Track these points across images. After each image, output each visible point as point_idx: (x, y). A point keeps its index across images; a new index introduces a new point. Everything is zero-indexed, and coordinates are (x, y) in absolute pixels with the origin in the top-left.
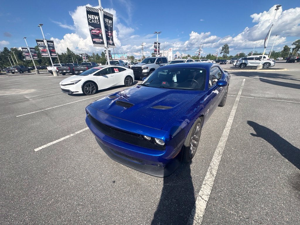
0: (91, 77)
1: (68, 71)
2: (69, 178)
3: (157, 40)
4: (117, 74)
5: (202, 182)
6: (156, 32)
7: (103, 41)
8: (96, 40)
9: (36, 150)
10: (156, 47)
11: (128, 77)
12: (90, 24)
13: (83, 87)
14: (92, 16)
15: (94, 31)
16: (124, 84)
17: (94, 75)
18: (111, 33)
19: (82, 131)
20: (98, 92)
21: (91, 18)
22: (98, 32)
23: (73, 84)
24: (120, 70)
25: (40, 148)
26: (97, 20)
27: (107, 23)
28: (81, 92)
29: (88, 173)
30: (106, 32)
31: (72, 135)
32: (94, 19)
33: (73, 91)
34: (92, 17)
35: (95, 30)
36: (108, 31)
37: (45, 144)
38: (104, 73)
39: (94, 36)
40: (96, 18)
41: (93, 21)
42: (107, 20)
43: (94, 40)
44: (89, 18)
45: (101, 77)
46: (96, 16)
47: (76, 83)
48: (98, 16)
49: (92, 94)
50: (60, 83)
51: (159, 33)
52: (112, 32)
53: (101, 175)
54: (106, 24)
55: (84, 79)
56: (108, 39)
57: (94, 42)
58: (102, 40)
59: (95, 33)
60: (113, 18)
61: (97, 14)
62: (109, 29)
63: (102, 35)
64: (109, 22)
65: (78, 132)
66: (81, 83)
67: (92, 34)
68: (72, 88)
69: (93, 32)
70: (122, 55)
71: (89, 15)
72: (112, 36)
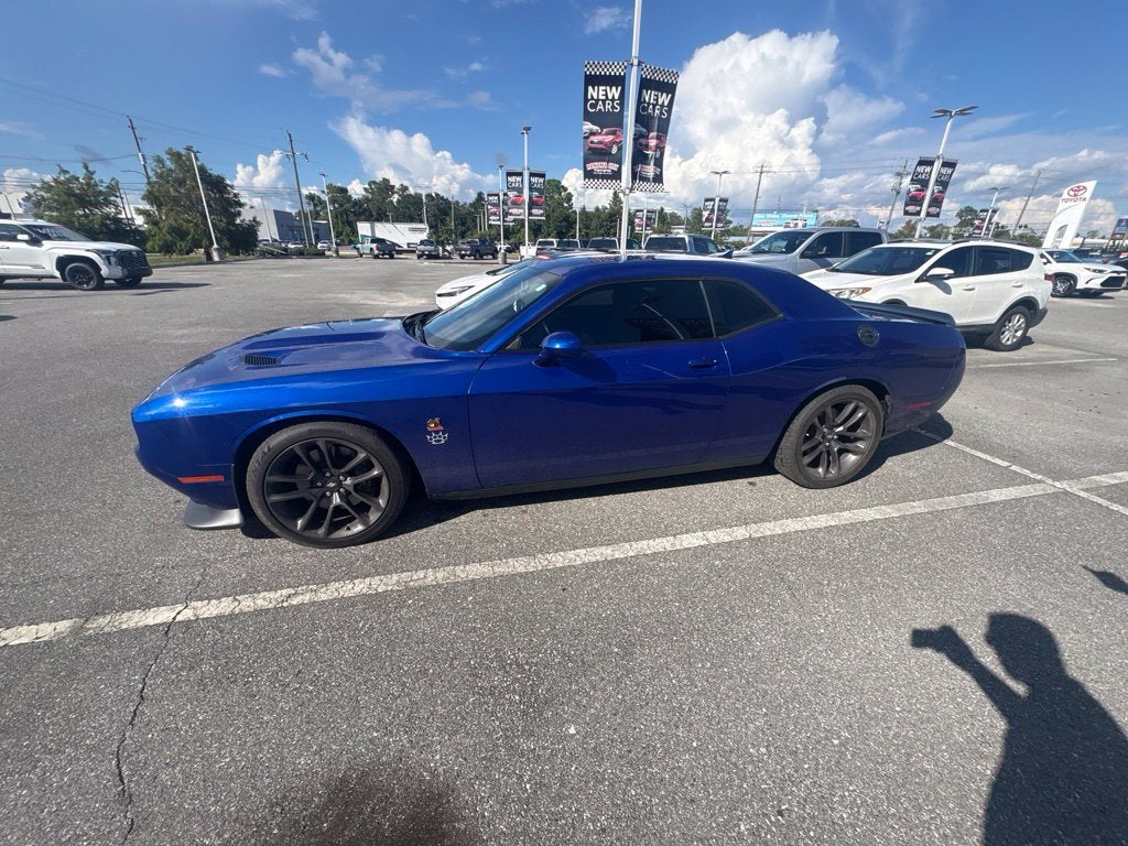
3: (942, 150)
6: (945, 112)
7: (620, 169)
8: (596, 166)
10: (925, 184)
12: (588, 117)
14: (602, 88)
15: (595, 139)
18: (658, 138)
21: (595, 97)
22: (611, 138)
26: (613, 100)
27: (649, 104)
30: (638, 137)
32: (604, 98)
34: (601, 93)
35: (600, 134)
36: (649, 131)
39: (593, 154)
40: (613, 92)
41: (600, 106)
42: (649, 96)
43: (590, 166)
44: (589, 97)
46: (614, 88)
47: (461, 292)
48: (620, 88)
51: (961, 113)
52: (661, 138)
54: (645, 109)
56: (640, 157)
57: (589, 175)
58: (614, 167)
59: (600, 143)
60: (676, 85)
61: (619, 81)
62: (653, 124)
63: (620, 149)
64: (660, 102)
67: (590, 149)
69: (592, 142)
70: (795, 216)
71: (590, 88)
72: (660, 148)
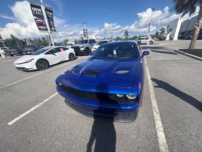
0: (42, 56)
1: (16, 53)
2: (54, 141)
3: (85, 28)
4: (62, 52)
5: (154, 118)
8: (41, 27)
9: (10, 124)
10: (85, 33)
11: (71, 54)
12: (34, 15)
13: (37, 64)
14: (36, 8)
16: (68, 59)
17: (45, 54)
18: (52, 22)
19: (48, 99)
20: (49, 67)
22: (42, 21)
23: (28, 62)
24: (65, 49)
25: (14, 121)
26: (40, 12)
28: (36, 68)
29: (70, 133)
30: (48, 21)
31: (41, 104)
33: (28, 68)
34: (36, 10)
35: (39, 19)
37: (17, 116)
38: (52, 52)
39: (39, 24)
40: (39, 10)
41: (36, 13)
42: (48, 12)
43: (39, 27)
44: (33, 10)
45: (51, 55)
47: (30, 61)
49: (45, 69)
50: (15, 63)
53: (81, 132)
54: (48, 15)
55: (37, 58)
56: (50, 27)
57: (40, 29)
58: (46, 28)
59: (40, 22)
60: (52, 11)
61: (40, 8)
62: (50, 19)
63: (45, 23)
64: (50, 14)
65: (46, 101)
66: (35, 61)
67: (37, 23)
68: (27, 66)
69: (37, 21)
71: (32, 8)
72: (53, 24)
